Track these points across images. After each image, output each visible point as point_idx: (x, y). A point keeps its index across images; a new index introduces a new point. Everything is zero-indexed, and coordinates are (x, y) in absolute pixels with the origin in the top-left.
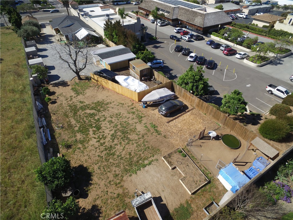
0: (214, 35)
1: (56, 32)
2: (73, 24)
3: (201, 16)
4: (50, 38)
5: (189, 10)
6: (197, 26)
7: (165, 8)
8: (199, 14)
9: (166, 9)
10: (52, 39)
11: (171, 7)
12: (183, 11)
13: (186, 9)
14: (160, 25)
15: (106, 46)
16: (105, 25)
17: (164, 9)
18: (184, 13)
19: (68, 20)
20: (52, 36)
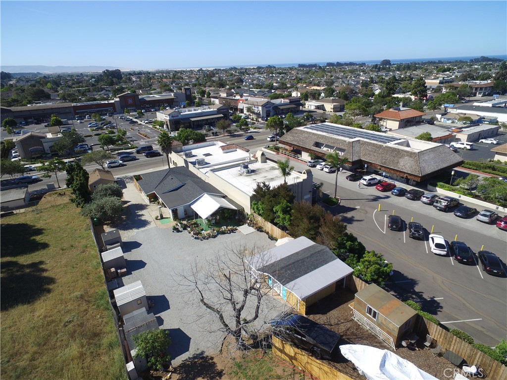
0: (442, 187)
1: (150, 199)
2: (183, 185)
3: (411, 157)
4: (140, 213)
5: (381, 146)
6: (407, 173)
7: (334, 143)
8: (405, 153)
9: (336, 145)
10: (142, 215)
11: (345, 141)
12: (370, 148)
13: (374, 144)
14: (328, 171)
15: (258, 230)
16: (255, 191)
17: (332, 145)
18: (372, 151)
19: (174, 177)
20: (142, 207)
